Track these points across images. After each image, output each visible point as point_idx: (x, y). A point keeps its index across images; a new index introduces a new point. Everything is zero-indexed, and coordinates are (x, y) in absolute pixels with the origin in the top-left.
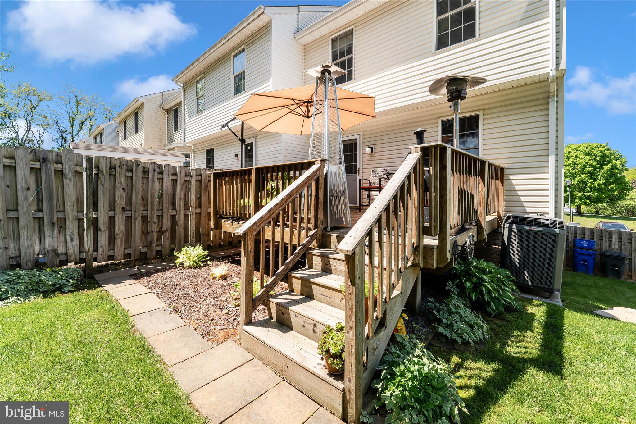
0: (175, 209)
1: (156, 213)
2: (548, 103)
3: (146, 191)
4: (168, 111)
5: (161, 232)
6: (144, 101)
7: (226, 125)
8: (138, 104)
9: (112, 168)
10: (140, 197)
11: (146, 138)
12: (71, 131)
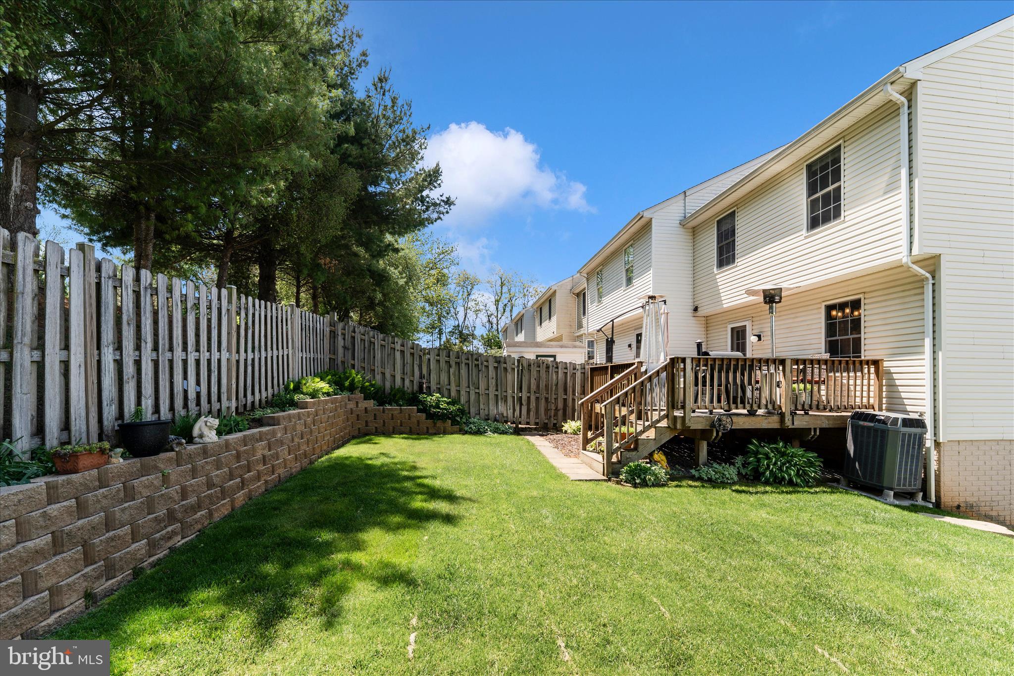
0: (566, 394)
1: (554, 396)
2: (923, 287)
3: (547, 381)
4: (578, 295)
5: (557, 410)
6: (556, 288)
7: (600, 329)
8: (552, 291)
9: (530, 365)
10: (544, 385)
11: (558, 325)
12: (496, 314)
